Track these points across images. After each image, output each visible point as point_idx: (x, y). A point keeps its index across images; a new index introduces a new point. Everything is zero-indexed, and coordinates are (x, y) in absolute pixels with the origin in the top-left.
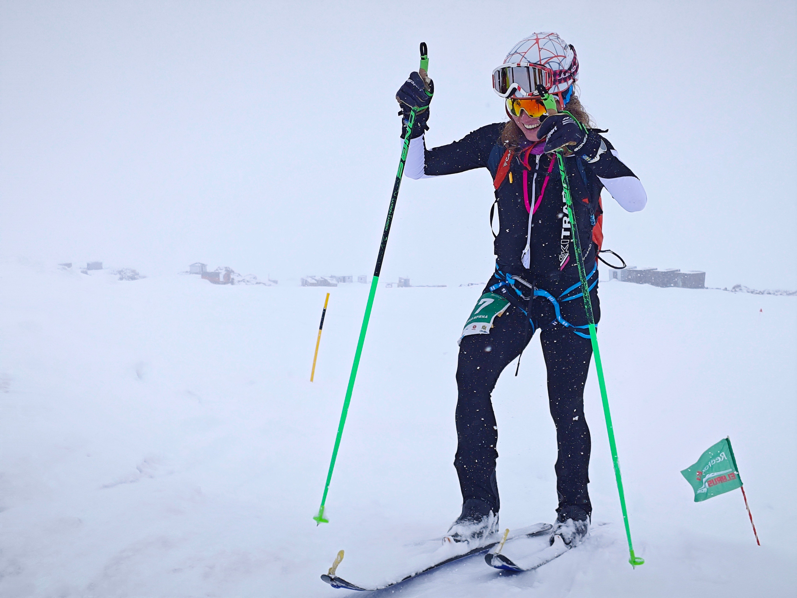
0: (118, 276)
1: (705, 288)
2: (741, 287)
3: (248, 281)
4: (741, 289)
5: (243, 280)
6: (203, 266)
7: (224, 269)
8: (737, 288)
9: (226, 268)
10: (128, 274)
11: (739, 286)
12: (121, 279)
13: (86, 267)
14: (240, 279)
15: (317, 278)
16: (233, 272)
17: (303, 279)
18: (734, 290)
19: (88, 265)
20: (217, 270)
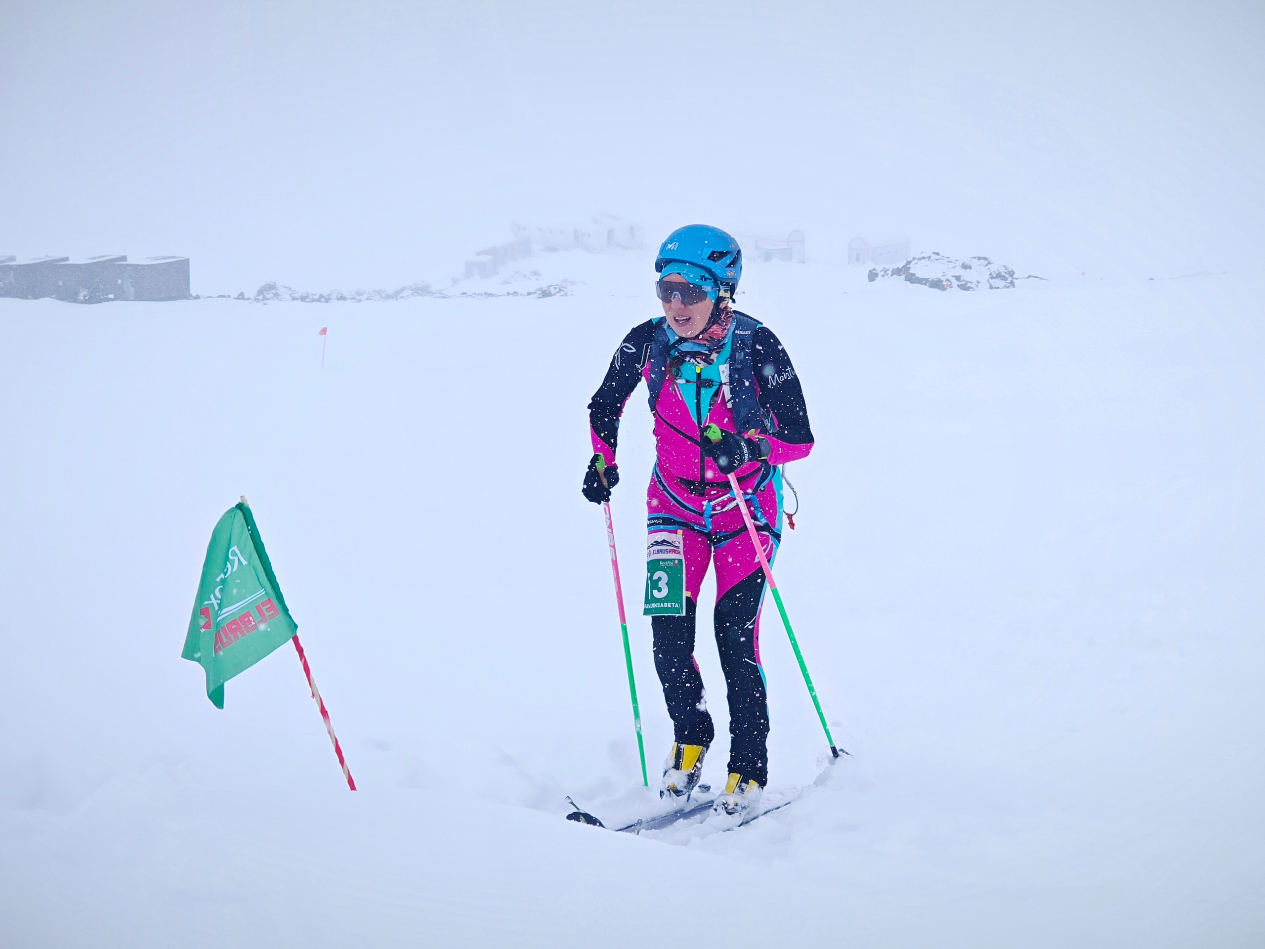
1: (191, 295)
2: (276, 289)
4: (276, 295)
8: (267, 292)
11: (271, 287)
18: (261, 297)
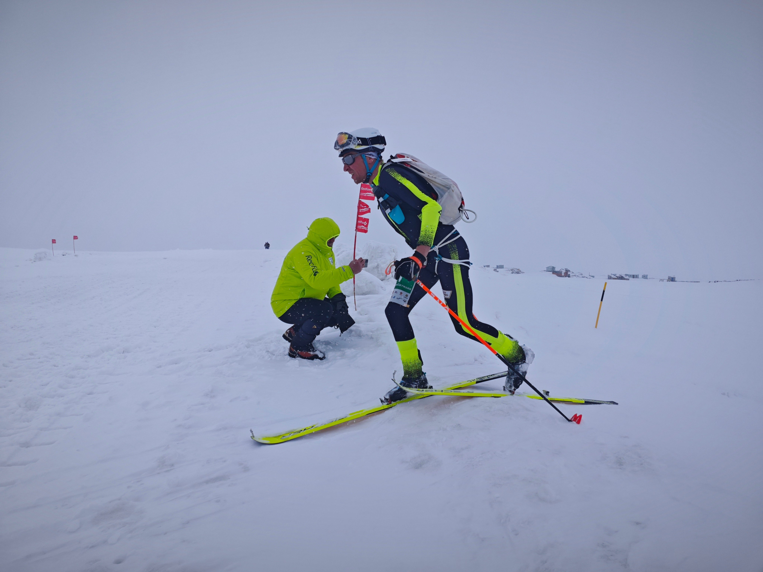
0: (511, 272)
3: (577, 276)
5: (575, 276)
6: (553, 268)
7: (565, 269)
9: (566, 269)
10: (516, 271)
12: (512, 273)
13: (496, 267)
14: (573, 274)
15: (617, 275)
16: (569, 271)
17: (609, 276)
19: (497, 266)
20: (561, 270)
